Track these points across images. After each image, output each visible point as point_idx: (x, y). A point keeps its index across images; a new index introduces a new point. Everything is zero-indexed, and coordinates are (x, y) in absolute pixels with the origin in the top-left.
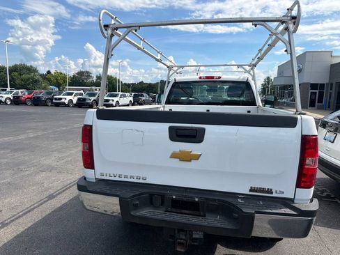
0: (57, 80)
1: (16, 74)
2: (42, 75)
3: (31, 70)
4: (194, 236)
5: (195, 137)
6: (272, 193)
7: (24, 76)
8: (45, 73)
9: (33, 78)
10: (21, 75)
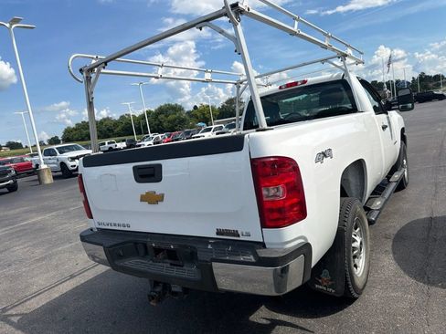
0: (204, 114)
1: (162, 116)
2: (189, 113)
3: (177, 109)
4: (173, 289)
5: (153, 175)
6: (239, 236)
7: (171, 117)
8: (192, 109)
9: (179, 118)
10: (167, 116)
